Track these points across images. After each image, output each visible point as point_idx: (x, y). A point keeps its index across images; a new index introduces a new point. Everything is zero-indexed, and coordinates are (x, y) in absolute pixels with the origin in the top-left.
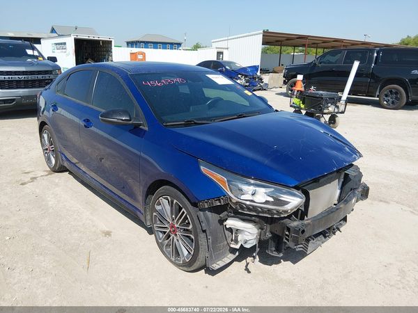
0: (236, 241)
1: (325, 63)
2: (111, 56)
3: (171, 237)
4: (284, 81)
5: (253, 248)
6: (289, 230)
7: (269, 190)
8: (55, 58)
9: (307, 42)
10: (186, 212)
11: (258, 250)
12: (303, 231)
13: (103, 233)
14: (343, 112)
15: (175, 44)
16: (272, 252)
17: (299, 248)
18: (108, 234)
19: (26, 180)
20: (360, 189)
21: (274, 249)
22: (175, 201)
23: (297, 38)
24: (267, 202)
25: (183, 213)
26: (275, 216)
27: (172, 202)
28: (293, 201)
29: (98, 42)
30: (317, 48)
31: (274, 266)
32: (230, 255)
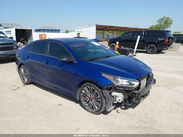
0: (116, 100)
1: (124, 37)
2: (32, 36)
3: (90, 102)
4: (108, 45)
5: (122, 102)
6: (135, 94)
7: (128, 80)
8: (12, 37)
9: (114, 29)
10: (97, 91)
11: (124, 103)
12: (140, 94)
13: (58, 105)
14: (135, 56)
15: (57, 30)
16: (128, 104)
17: (137, 101)
18: (60, 105)
19: (16, 89)
20: (153, 80)
21: (128, 102)
22: (92, 88)
23: (110, 27)
24: (127, 85)
25: (96, 91)
26: (130, 89)
27: (90, 88)
28: (136, 84)
29: (26, 30)
30: (117, 31)
31: (127, 110)
32: (112, 107)
